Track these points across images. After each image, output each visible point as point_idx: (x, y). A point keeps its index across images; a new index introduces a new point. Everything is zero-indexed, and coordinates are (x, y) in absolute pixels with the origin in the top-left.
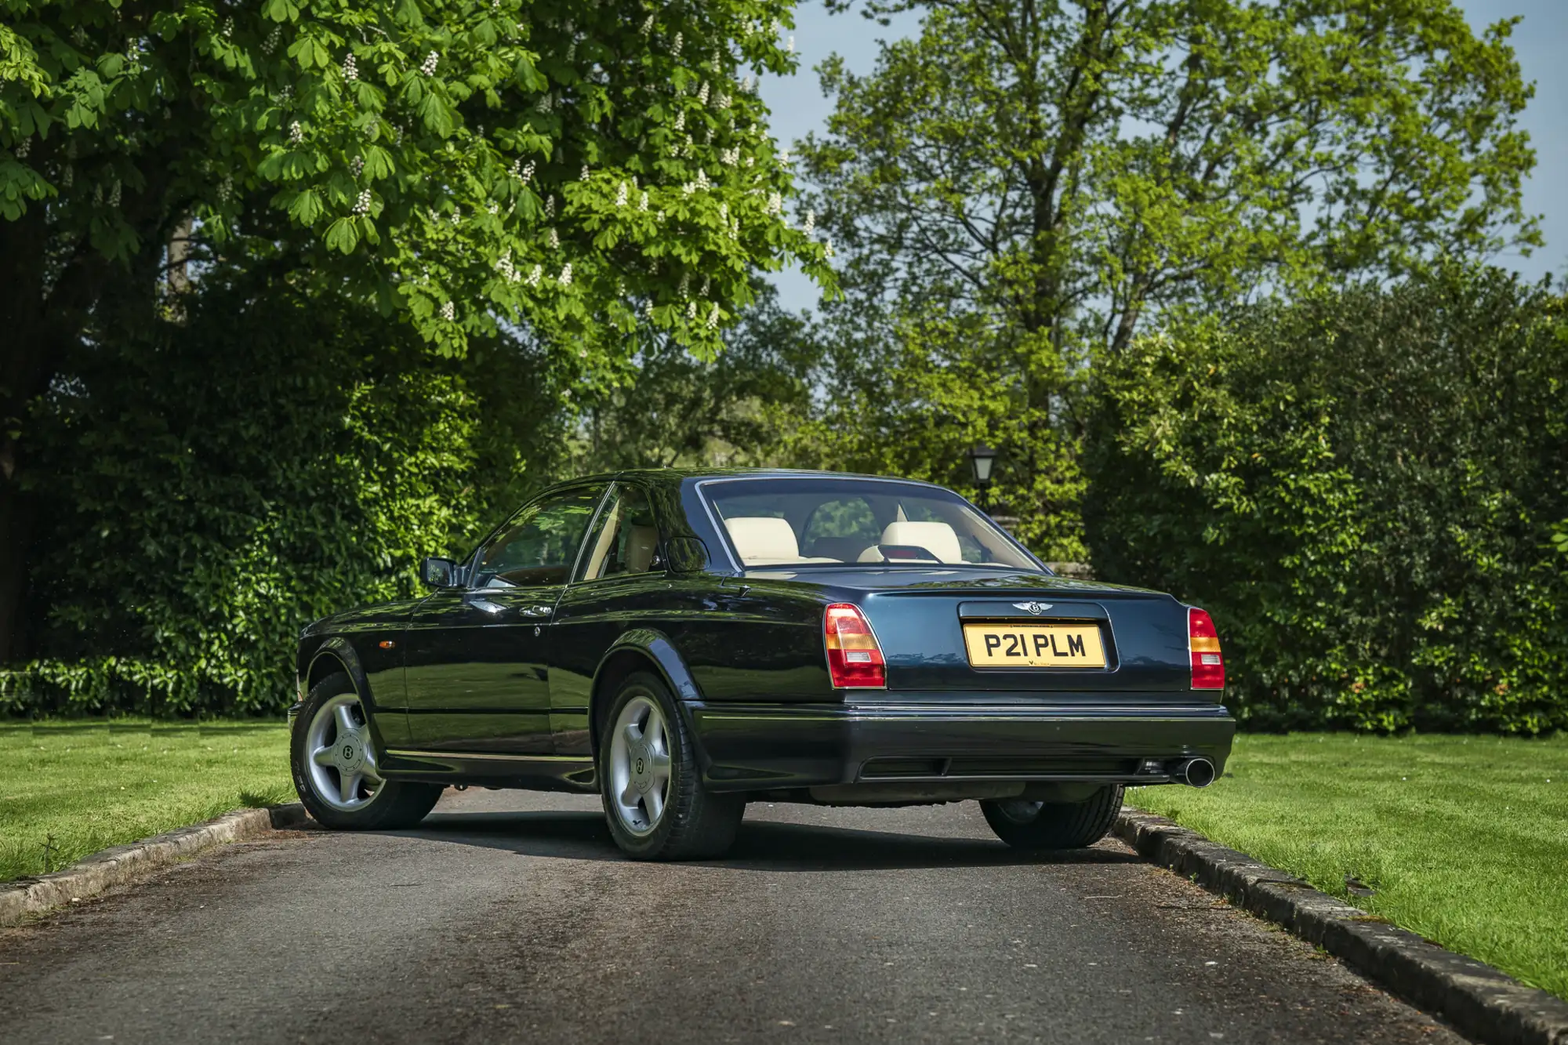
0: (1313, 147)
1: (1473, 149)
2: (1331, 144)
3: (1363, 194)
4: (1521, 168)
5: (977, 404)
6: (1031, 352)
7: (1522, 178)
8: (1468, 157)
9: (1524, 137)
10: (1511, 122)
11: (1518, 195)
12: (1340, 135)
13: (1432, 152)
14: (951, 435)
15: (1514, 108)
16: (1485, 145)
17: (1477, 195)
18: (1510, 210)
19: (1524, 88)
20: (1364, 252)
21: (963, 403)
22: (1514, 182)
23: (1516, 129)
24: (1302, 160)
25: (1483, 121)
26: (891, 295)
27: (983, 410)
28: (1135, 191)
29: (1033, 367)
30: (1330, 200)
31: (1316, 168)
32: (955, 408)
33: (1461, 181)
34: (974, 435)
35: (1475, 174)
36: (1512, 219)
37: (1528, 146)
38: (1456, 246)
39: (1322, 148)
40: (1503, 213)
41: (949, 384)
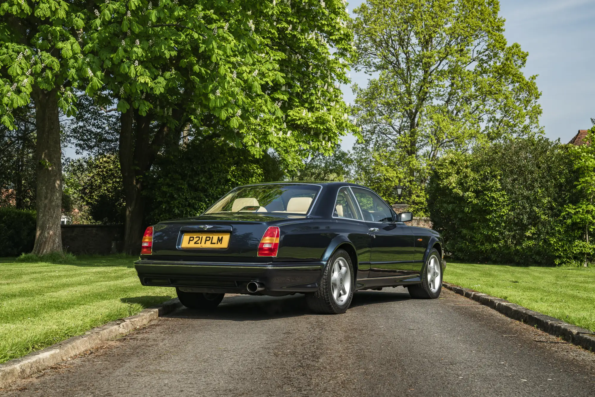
0: (484, 108)
1: (525, 109)
2: (489, 107)
3: (497, 120)
4: (538, 114)
5: (395, 175)
6: (410, 161)
7: (539, 117)
8: (525, 111)
9: (539, 106)
10: (536, 102)
11: (538, 121)
12: (492, 104)
13: (516, 109)
14: (388, 184)
15: (536, 98)
16: (528, 108)
17: (527, 121)
18: (536, 125)
19: (539, 93)
20: (499, 135)
21: (392, 175)
22: (536, 118)
23: (537, 104)
24: (481, 111)
25: (528, 101)
26: (372, 146)
27: (397, 177)
29: (411, 165)
30: (489, 121)
31: (485, 113)
32: (389, 177)
33: (523, 117)
34: (395, 184)
35: (527, 115)
36: (536, 127)
37: (540, 108)
38: (522, 134)
39: (487, 107)
40: (534, 125)
41: (388, 170)
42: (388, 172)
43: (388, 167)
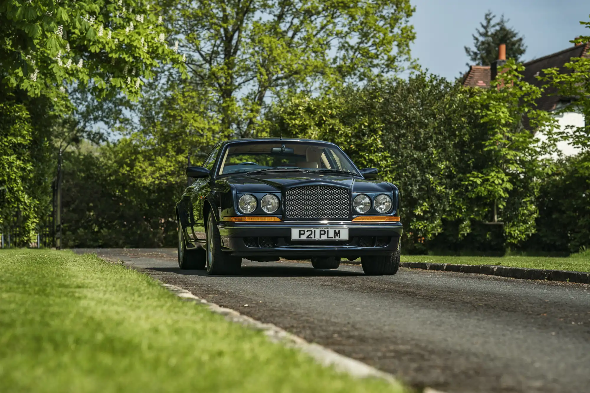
0: (335, 28)
1: (391, 32)
2: (342, 27)
3: (352, 47)
4: (410, 39)
5: (207, 127)
6: (228, 106)
7: (410, 43)
8: (391, 35)
9: (412, 27)
10: (407, 21)
11: (409, 50)
12: (346, 23)
13: (379, 32)
14: (197, 139)
15: (408, 15)
16: (396, 30)
17: (394, 51)
18: (407, 56)
19: (412, 8)
20: (351, 70)
21: (202, 126)
22: (407, 45)
23: (409, 24)
24: (330, 32)
25: (396, 20)
27: (210, 129)
28: (270, 42)
29: (229, 112)
30: (340, 49)
31: (335, 36)
32: (198, 128)
33: (390, 43)
34: (206, 139)
35: (394, 41)
36: (408, 59)
37: (413, 31)
38: (386, 70)
39: (339, 28)
40: (404, 57)
41: (195, 118)
42: (196, 121)
43: (197, 115)
